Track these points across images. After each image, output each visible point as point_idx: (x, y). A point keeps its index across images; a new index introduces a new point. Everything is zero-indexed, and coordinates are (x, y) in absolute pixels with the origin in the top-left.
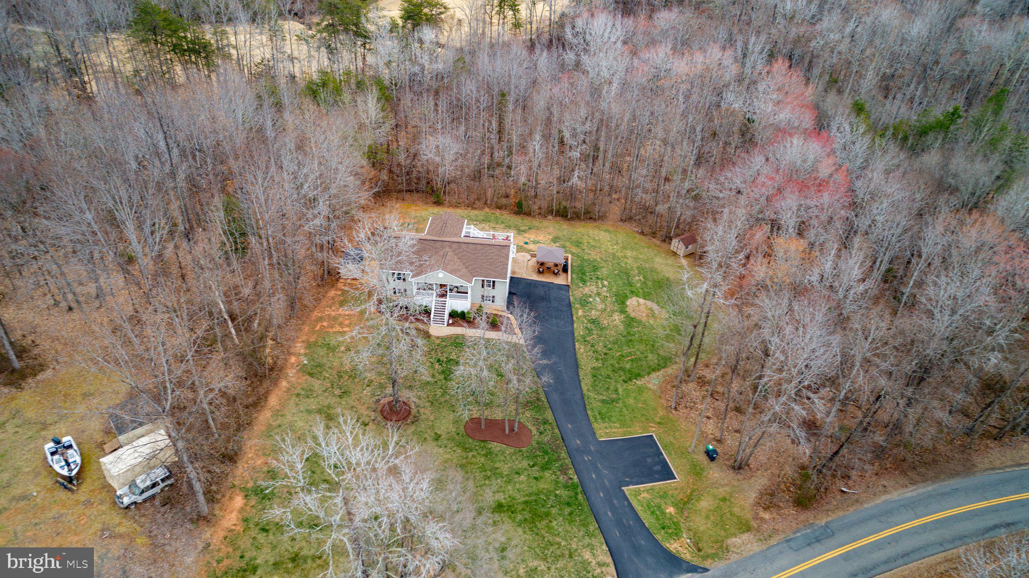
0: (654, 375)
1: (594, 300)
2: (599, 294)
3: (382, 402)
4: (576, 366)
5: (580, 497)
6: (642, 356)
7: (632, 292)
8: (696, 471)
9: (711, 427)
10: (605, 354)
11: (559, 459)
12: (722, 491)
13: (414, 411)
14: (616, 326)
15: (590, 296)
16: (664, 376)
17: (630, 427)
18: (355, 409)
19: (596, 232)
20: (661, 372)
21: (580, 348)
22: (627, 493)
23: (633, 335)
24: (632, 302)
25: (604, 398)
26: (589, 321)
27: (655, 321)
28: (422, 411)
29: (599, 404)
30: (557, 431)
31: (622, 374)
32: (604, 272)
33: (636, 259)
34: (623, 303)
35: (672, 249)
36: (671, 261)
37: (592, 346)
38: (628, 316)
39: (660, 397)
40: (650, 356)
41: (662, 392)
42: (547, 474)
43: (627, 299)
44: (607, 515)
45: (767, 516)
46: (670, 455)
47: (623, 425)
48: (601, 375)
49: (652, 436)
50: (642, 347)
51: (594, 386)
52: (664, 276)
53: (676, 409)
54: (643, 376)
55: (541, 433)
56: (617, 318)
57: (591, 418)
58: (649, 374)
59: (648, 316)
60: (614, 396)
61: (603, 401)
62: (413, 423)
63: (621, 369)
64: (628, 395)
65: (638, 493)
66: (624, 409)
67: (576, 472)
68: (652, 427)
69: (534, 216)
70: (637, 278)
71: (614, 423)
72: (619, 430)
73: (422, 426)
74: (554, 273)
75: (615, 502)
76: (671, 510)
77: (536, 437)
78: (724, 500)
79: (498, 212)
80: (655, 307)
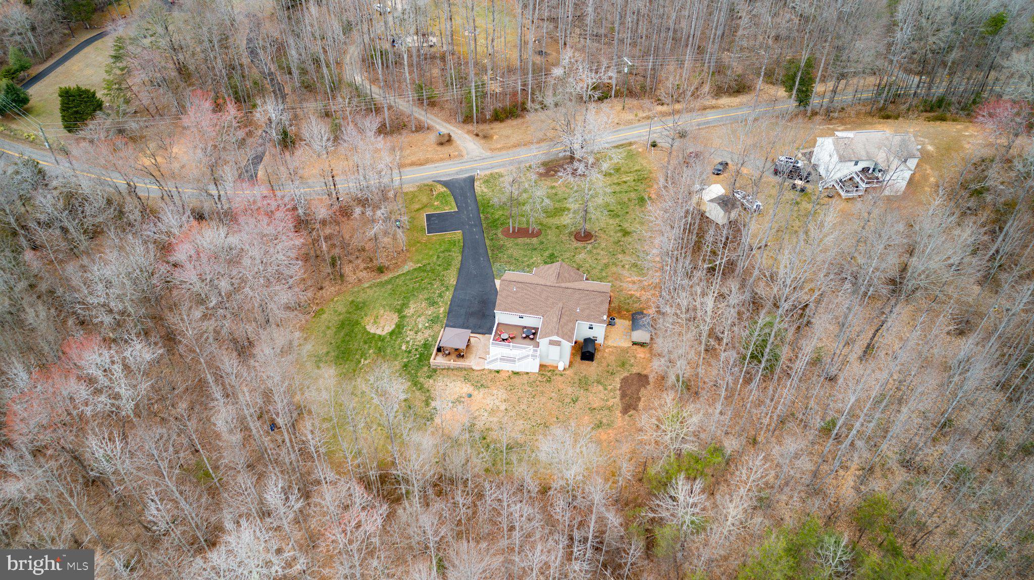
0: (405, 271)
3: (593, 241)
4: (460, 270)
5: (481, 209)
7: (383, 340)
10: (435, 280)
13: (573, 237)
14: (416, 303)
16: (398, 271)
17: (439, 238)
20: (399, 274)
21: (453, 281)
22: (456, 209)
24: (389, 329)
25: (448, 253)
26: (437, 304)
28: (567, 238)
29: (453, 250)
31: (429, 269)
34: (398, 327)
41: (406, 260)
42: (497, 217)
43: (392, 331)
47: (444, 239)
48: (444, 266)
49: (428, 234)
51: (452, 259)
54: (414, 269)
56: (411, 311)
58: (408, 271)
59: (382, 317)
61: (450, 251)
64: (431, 255)
65: (450, 209)
68: (426, 239)
71: (448, 240)
72: (446, 236)
75: (464, 206)
76: (437, 203)
80: (369, 327)
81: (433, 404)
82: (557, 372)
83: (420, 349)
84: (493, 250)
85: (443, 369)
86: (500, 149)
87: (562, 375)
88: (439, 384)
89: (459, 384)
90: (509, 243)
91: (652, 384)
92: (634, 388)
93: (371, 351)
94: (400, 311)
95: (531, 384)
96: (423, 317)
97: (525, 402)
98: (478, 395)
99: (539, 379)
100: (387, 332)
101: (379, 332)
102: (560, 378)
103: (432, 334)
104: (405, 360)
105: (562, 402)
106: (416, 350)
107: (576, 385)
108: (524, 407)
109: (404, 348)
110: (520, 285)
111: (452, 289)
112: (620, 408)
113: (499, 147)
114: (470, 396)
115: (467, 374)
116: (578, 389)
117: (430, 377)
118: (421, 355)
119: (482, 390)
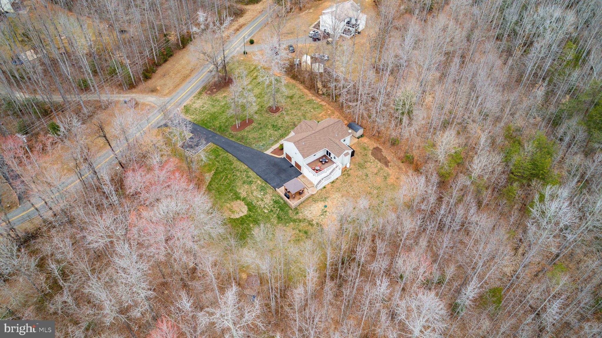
0: (209, 179)
1: (261, 194)
4: (239, 159)
5: (205, 127)
6: (220, 184)
7: (250, 217)
10: (233, 172)
13: (270, 113)
14: (240, 189)
16: (205, 182)
20: (208, 183)
21: (244, 167)
23: (230, 191)
24: (245, 209)
26: (253, 181)
27: (227, 207)
28: (268, 115)
30: (226, 137)
31: (221, 170)
34: (248, 206)
37: (241, 172)
38: (240, 199)
40: (216, 186)
41: (202, 174)
42: (218, 125)
43: (248, 209)
48: (228, 163)
50: (222, 187)
51: (227, 158)
54: (213, 176)
55: (230, 133)
56: (244, 194)
57: (219, 147)
58: (212, 178)
59: (232, 207)
60: (217, 160)
61: (220, 155)
63: (224, 172)
64: (213, 163)
65: (188, 136)
66: (210, 158)
67: (210, 131)
68: (197, 159)
71: (210, 151)
80: (232, 215)
81: (314, 222)
82: (347, 169)
83: (276, 206)
84: (241, 141)
85: (299, 205)
86: (170, 93)
87: (351, 169)
88: (306, 212)
89: (314, 205)
90: (244, 133)
91: (383, 149)
92: (379, 154)
93: (251, 225)
94: (238, 198)
95: (344, 182)
96: (254, 192)
97: (350, 190)
98: (329, 203)
99: (344, 177)
100: (246, 211)
101: (242, 215)
102: (352, 171)
103: (271, 195)
104: (275, 216)
105: (363, 179)
106: (274, 207)
107: (360, 169)
108: (353, 193)
109: (266, 211)
110: (304, 140)
111: (249, 170)
112: (384, 166)
113: (167, 92)
114: (326, 206)
115: (313, 199)
116: (362, 170)
117: (297, 213)
118: (280, 207)
119: (328, 200)
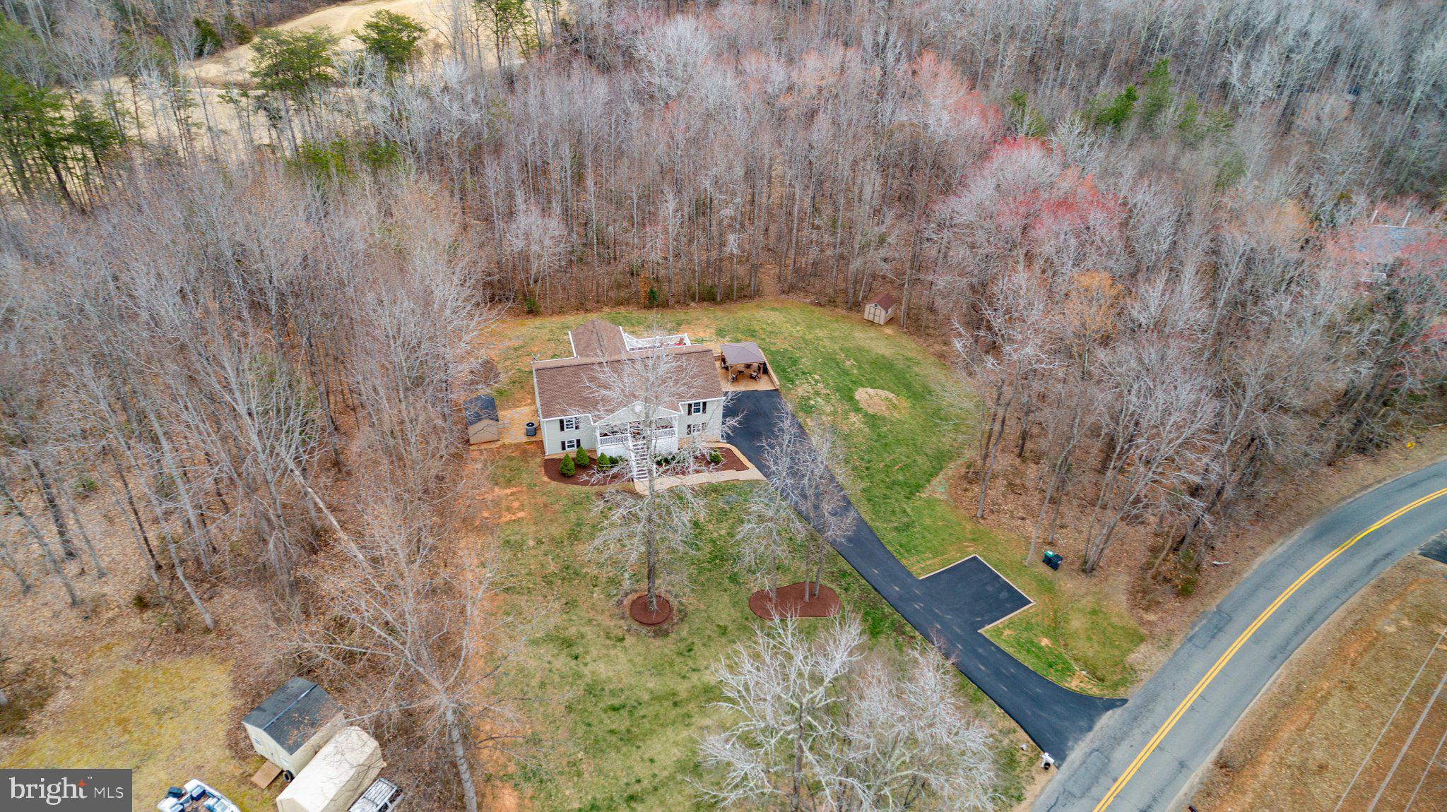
0: (935, 481)
1: (816, 401)
2: (817, 394)
3: (625, 602)
6: (909, 460)
7: (854, 382)
8: (1048, 588)
9: (1033, 530)
10: (867, 469)
11: (885, 617)
12: (1087, 602)
13: (674, 603)
14: (860, 430)
15: (809, 398)
16: (947, 480)
17: (945, 554)
18: (595, 623)
19: (762, 313)
20: (941, 476)
22: (987, 636)
23: (885, 437)
24: (861, 394)
25: (896, 525)
27: (900, 412)
28: (684, 600)
29: (894, 534)
30: (863, 581)
31: (899, 490)
32: (805, 363)
33: (832, 338)
34: (851, 398)
35: (866, 317)
36: (872, 333)
37: (847, 462)
38: (866, 414)
39: (957, 507)
40: (919, 460)
41: (955, 501)
42: (882, 640)
43: (853, 392)
44: (980, 669)
45: (1151, 617)
46: (1007, 576)
47: (936, 553)
48: (877, 497)
49: (975, 558)
50: (903, 449)
51: (876, 513)
52: (877, 354)
53: (982, 517)
54: (923, 486)
55: (846, 590)
56: (854, 418)
57: (895, 554)
58: (929, 481)
59: (888, 408)
60: (906, 519)
62: (682, 620)
63: (894, 483)
65: (999, 632)
66: (926, 533)
67: (915, 627)
68: (968, 547)
69: (673, 307)
70: (848, 363)
71: (924, 553)
72: (936, 560)
73: (697, 622)
74: (752, 377)
75: (980, 650)
76: (1045, 642)
77: (843, 596)
78: (1094, 612)
79: (623, 310)
80: (891, 395)
94: (871, 418)
96: (828, 411)
100: (860, 391)
101: (870, 391)
